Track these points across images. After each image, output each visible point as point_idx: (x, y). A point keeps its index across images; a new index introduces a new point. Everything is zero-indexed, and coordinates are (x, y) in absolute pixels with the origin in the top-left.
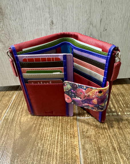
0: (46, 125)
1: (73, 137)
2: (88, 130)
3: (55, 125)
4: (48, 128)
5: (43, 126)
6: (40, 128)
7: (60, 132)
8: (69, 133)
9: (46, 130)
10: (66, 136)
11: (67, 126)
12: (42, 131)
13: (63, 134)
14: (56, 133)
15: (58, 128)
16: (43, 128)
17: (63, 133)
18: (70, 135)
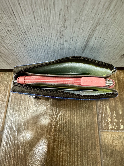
0: (61, 141)
1: (95, 163)
2: (112, 153)
3: (73, 143)
4: (64, 148)
5: (58, 144)
6: (54, 147)
7: (80, 154)
8: (91, 157)
9: (63, 151)
10: (86, 161)
11: (87, 146)
12: (58, 152)
13: (83, 159)
14: (75, 155)
15: (76, 148)
16: (58, 147)
17: (83, 156)
18: (92, 160)
